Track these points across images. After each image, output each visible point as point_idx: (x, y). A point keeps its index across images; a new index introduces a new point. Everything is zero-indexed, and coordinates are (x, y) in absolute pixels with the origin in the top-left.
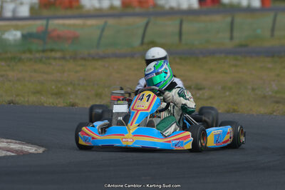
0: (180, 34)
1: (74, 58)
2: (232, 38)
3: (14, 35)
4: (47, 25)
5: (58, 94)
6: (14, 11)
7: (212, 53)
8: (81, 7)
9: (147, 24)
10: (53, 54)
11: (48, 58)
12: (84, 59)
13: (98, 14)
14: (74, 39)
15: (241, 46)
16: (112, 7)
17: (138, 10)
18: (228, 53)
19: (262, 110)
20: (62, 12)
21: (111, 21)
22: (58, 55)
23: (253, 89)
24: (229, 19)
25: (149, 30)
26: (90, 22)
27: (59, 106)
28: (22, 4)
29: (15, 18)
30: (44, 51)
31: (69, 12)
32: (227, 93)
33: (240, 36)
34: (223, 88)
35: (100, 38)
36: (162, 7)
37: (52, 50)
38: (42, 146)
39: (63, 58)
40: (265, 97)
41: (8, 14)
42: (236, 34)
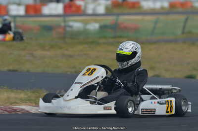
3: (94, 26)
4: (117, 19)
6: (94, 9)
8: (140, 7)
9: (186, 20)
13: (153, 12)
14: (136, 29)
16: (162, 8)
17: (180, 10)
20: (127, 11)
21: (162, 17)
25: (189, 23)
26: (147, 18)
28: (99, 4)
29: (94, 15)
30: (115, 37)
31: (133, 11)
35: (154, 28)
37: (120, 37)
41: (90, 11)
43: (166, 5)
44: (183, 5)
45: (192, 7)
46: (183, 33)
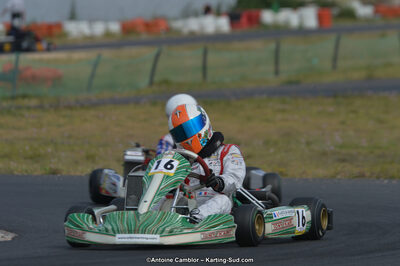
0: (204, 68)
1: (56, 106)
2: (277, 72)
4: (17, 61)
5: (35, 158)
7: (249, 95)
8: (65, 35)
9: (157, 57)
10: (26, 102)
11: (19, 108)
12: (70, 107)
13: (89, 44)
14: (56, 80)
15: (290, 83)
16: (108, 34)
17: (144, 36)
18: (272, 93)
19: (321, 172)
21: (107, 54)
22: (34, 102)
23: (308, 143)
24: (272, 46)
25: (161, 64)
26: (77, 55)
27: (36, 173)
30: (13, 98)
32: (272, 150)
33: (288, 69)
34: (267, 143)
35: (93, 76)
36: (178, 32)
37: (24, 96)
38: (11, 231)
39: (41, 107)
40: (324, 154)
42: (283, 67)
43: (115, 27)
44: (149, 26)
45: (169, 30)
46: (151, 83)
